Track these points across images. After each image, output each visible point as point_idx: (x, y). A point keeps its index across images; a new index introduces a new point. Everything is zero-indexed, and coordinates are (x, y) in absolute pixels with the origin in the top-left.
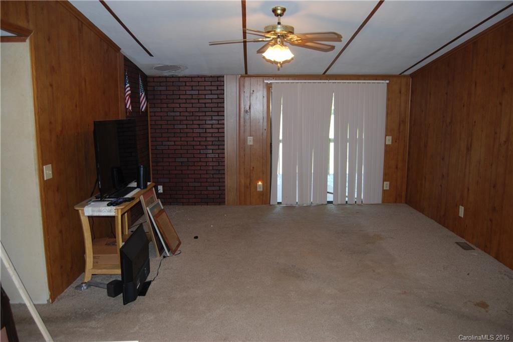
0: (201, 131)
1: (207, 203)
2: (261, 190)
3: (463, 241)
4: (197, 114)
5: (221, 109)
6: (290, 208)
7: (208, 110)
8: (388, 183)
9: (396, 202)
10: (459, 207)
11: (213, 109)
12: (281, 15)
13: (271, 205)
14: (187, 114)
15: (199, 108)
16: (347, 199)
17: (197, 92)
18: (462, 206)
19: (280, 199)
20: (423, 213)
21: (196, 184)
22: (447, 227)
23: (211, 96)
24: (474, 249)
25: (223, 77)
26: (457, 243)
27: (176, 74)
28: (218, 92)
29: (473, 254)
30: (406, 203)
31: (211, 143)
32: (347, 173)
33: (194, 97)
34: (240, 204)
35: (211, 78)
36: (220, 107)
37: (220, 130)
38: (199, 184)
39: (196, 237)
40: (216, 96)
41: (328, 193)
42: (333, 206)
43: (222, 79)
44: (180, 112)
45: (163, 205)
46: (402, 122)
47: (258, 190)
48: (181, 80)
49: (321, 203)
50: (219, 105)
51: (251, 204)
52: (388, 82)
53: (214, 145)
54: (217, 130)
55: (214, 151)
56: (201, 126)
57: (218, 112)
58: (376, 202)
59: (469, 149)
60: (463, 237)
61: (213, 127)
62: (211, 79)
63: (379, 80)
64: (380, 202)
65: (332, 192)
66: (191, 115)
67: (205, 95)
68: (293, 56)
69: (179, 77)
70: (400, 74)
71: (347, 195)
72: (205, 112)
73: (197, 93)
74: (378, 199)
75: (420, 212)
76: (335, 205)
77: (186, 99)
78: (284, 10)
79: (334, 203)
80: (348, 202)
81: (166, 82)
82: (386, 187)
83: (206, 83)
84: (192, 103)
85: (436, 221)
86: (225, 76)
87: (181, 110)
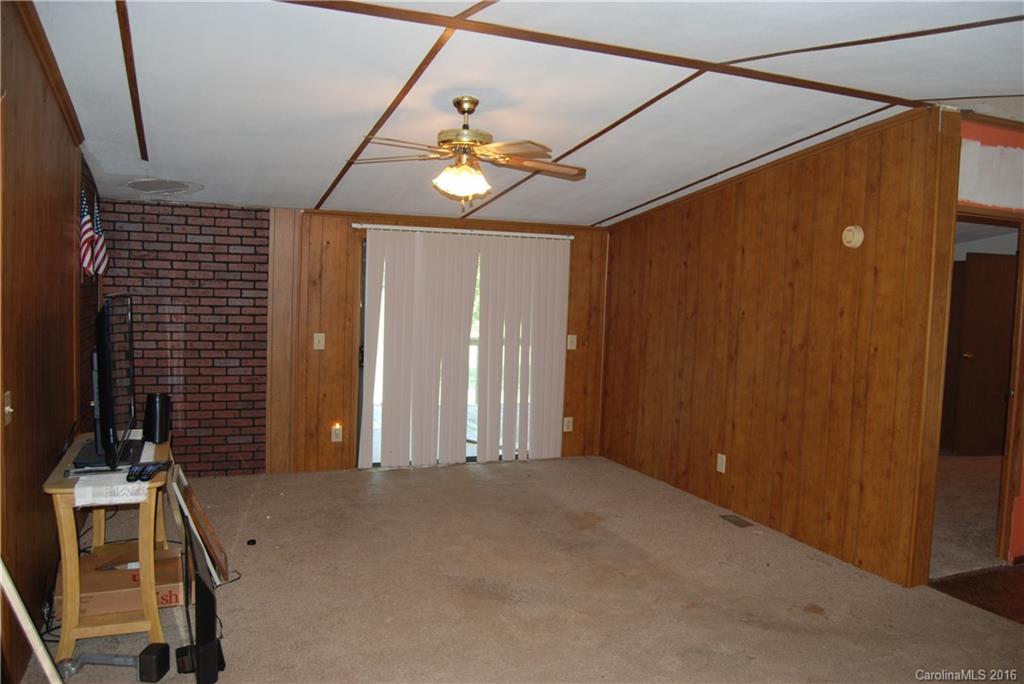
0: (216, 319)
1: (226, 472)
2: (340, 439)
3: (729, 512)
4: (207, 284)
5: (262, 276)
6: (398, 473)
7: (232, 278)
8: (571, 419)
9: (584, 454)
10: (716, 456)
11: (245, 276)
12: (470, 112)
13: (360, 470)
14: (187, 283)
15: (214, 272)
16: (501, 453)
17: (210, 240)
18: (723, 453)
19: (377, 458)
20: (640, 471)
21: (203, 432)
22: (694, 492)
23: (240, 250)
24: (752, 525)
25: (268, 211)
26: (723, 517)
27: (169, 199)
28: (257, 241)
29: (756, 532)
30: (602, 454)
31: (237, 345)
32: (502, 402)
33: (204, 248)
34: (297, 470)
35: (242, 212)
36: (259, 272)
37: (258, 320)
38: (210, 432)
39: (252, 542)
40: (251, 250)
41: (469, 441)
42: (478, 466)
43: (263, 215)
44: (172, 279)
45: (186, 476)
46: (594, 310)
47: (334, 439)
48: (177, 211)
49: (453, 462)
50: (258, 267)
51: (319, 468)
52: (572, 237)
53: (245, 349)
54: (250, 320)
55: (244, 363)
56: (217, 310)
57: (255, 281)
58: (552, 456)
59: (732, 357)
60: (726, 507)
61: (243, 312)
62: (242, 215)
63: (556, 234)
64: (558, 454)
65: (476, 439)
66: (197, 285)
67: (229, 245)
68: (489, 187)
69: (173, 207)
70: (593, 226)
71: (501, 444)
72: (228, 281)
73: (212, 242)
74: (554, 449)
75: (634, 468)
76: (482, 464)
77: (186, 253)
78: (475, 103)
79: (478, 459)
80: (503, 458)
81: (143, 213)
82: (568, 427)
83: (231, 223)
84: (200, 262)
85: (669, 483)
86: (272, 211)
87: (173, 274)
